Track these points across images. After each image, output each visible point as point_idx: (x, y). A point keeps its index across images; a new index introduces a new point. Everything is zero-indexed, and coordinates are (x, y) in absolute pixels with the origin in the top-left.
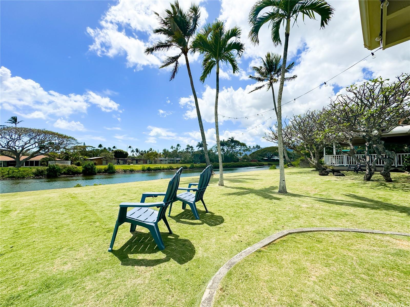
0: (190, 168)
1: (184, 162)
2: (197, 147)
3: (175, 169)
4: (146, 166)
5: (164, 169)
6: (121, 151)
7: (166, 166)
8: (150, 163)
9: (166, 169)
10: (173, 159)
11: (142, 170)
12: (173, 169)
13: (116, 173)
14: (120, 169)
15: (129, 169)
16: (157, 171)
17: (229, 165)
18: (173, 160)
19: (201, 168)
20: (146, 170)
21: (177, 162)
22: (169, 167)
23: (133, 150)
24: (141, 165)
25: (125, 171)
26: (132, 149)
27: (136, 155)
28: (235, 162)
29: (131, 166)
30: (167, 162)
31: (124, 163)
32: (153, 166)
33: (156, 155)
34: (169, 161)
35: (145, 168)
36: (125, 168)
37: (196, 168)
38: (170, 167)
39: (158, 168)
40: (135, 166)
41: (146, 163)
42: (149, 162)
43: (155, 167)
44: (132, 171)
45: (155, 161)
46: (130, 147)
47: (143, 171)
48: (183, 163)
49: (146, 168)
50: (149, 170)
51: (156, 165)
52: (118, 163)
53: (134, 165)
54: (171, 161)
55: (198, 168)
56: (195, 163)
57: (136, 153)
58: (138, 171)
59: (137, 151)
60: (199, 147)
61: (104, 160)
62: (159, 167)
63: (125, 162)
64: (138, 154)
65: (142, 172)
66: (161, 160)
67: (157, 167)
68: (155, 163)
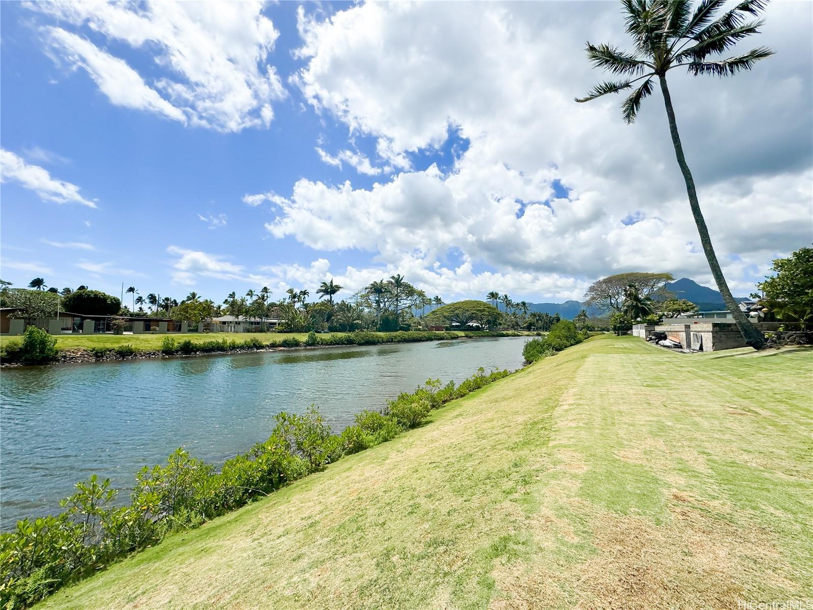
0: (307, 344)
1: (289, 329)
2: (317, 293)
3: (267, 346)
4: (179, 338)
5: (234, 347)
6: (96, 295)
7: (241, 338)
8: (190, 331)
9: (241, 347)
10: (258, 320)
11: (163, 352)
12: (262, 347)
13: (58, 361)
14: (79, 350)
15: (116, 346)
16: (213, 353)
17: (395, 337)
18: (258, 323)
19: (334, 344)
20: (177, 351)
21: (270, 328)
22: (249, 340)
23: (141, 298)
24: (161, 335)
25: (99, 355)
26: (136, 296)
27: (148, 309)
28: (402, 329)
29: (125, 339)
30: (241, 327)
31: (97, 330)
32: (199, 339)
33: (208, 309)
34: (247, 326)
35: (173, 345)
36: (99, 346)
37: (322, 344)
38: (252, 341)
39: (218, 343)
40: (138, 339)
41: (178, 329)
42: (189, 326)
43: (208, 340)
44: (125, 355)
45: (205, 326)
46: (131, 290)
47: (168, 352)
48: (285, 332)
49: (176, 344)
50: (187, 349)
51: (211, 334)
52: (78, 328)
53: (136, 336)
54: (254, 326)
55: (327, 344)
56: (317, 332)
57: (150, 305)
58: (149, 355)
59: (153, 299)
60: (322, 293)
61: (16, 318)
62: (221, 341)
63: (103, 327)
64: (155, 308)
65: (164, 359)
66: (224, 323)
67: (214, 340)
68: (208, 328)
